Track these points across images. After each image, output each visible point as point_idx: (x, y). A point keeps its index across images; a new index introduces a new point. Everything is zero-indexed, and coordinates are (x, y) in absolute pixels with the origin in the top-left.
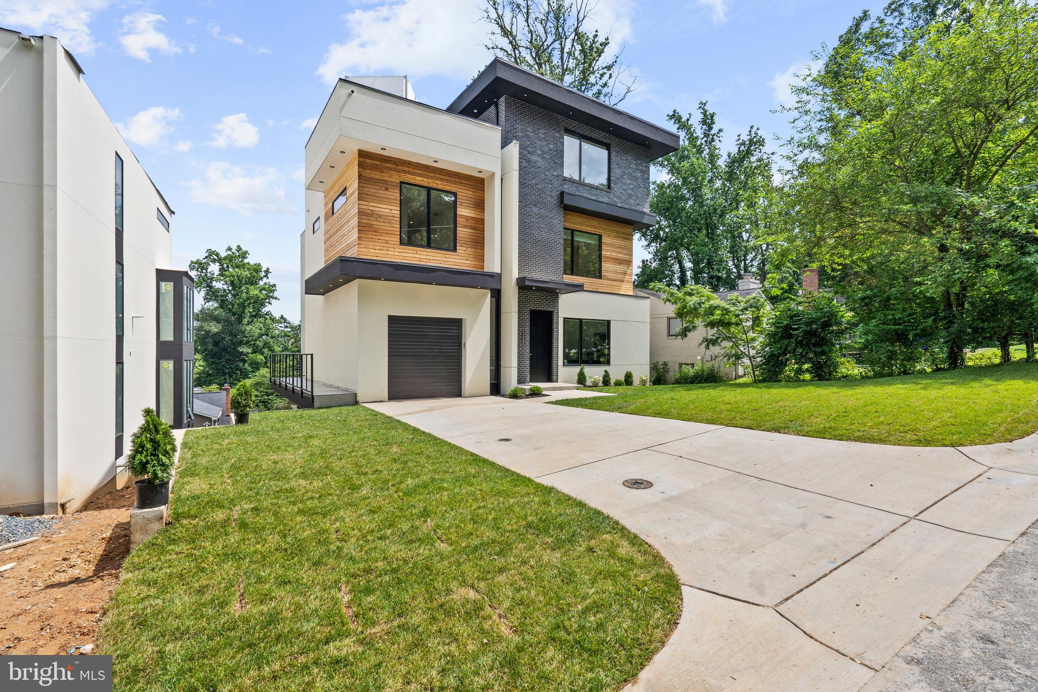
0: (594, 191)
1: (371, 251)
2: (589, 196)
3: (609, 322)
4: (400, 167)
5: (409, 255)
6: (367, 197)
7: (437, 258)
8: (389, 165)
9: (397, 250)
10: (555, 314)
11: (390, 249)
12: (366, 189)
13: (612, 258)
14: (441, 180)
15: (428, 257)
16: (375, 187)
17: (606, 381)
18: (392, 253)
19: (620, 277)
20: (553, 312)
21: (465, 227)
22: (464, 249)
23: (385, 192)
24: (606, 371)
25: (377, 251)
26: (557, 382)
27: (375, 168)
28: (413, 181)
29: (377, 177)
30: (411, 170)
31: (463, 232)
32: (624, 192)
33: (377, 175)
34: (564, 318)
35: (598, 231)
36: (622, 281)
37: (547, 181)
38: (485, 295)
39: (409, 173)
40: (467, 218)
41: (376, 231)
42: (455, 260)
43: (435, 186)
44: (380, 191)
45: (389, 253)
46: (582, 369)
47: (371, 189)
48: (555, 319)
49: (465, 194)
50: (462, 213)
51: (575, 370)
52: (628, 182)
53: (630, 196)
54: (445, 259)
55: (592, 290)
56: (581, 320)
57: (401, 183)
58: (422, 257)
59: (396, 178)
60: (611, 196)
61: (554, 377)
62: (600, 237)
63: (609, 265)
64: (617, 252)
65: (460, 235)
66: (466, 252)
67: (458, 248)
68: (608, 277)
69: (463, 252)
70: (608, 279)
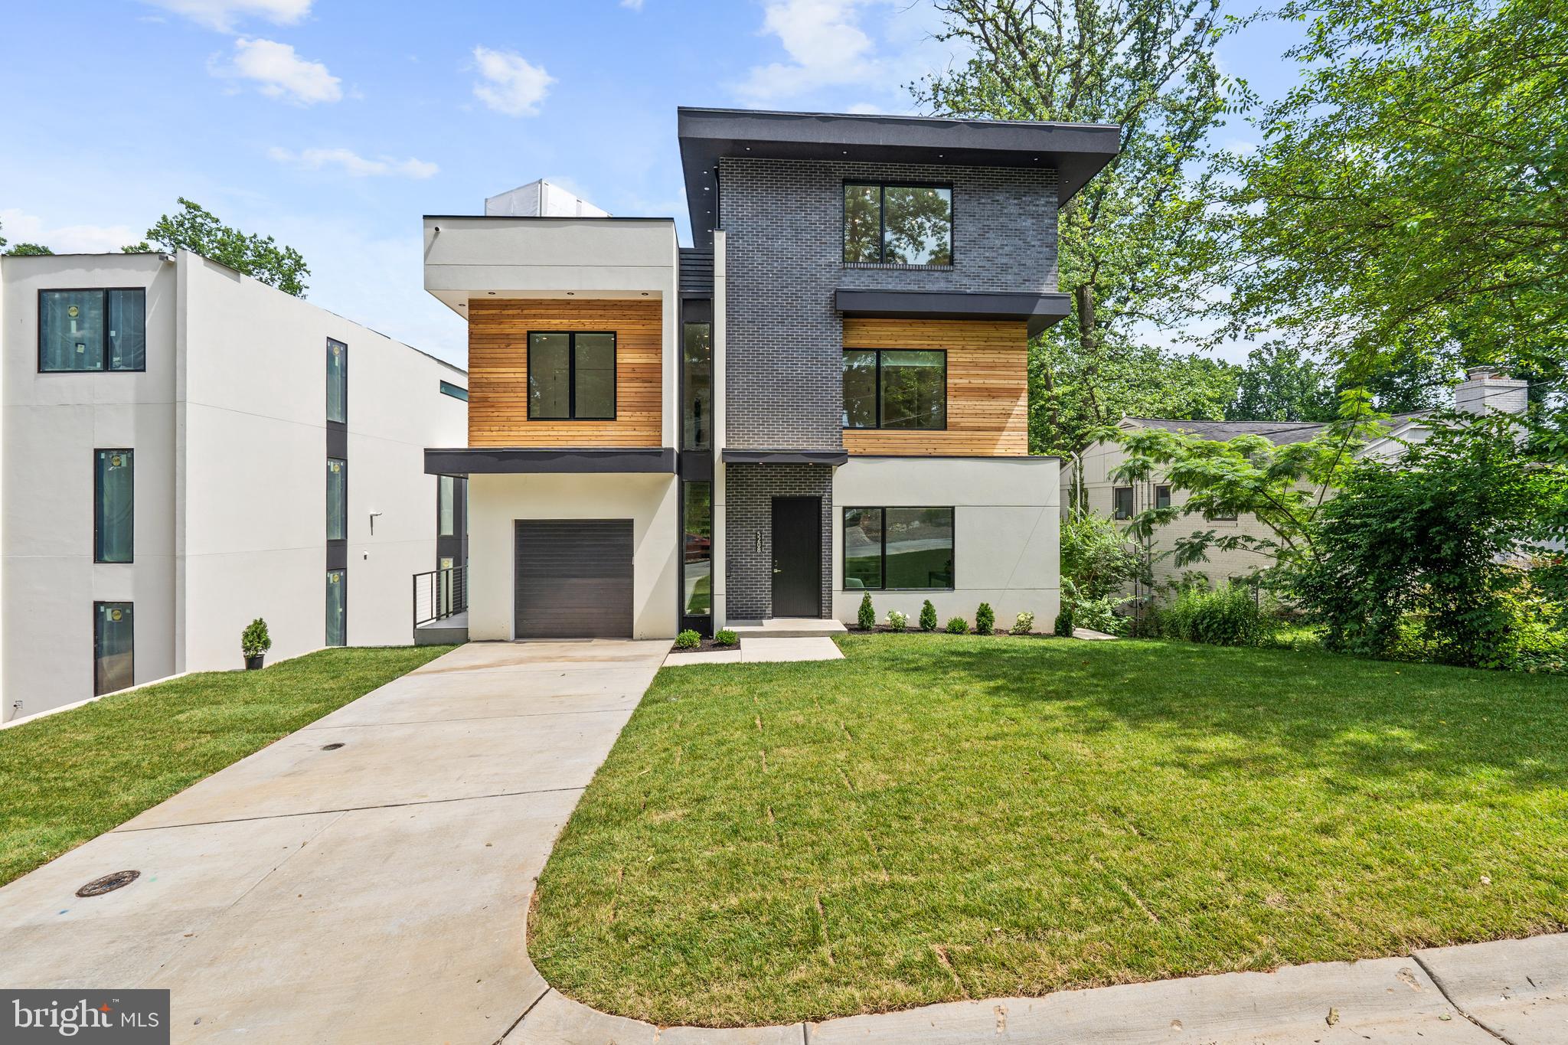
0: (912, 276)
1: (485, 434)
2: (899, 288)
4: (525, 312)
5: (541, 433)
6: (480, 361)
7: (585, 433)
8: (510, 312)
9: (522, 428)
10: (824, 502)
11: (514, 428)
12: (479, 351)
13: (980, 390)
14: (591, 317)
15: (570, 433)
16: (491, 346)
17: (927, 623)
18: (516, 433)
19: (994, 422)
20: (820, 498)
21: (632, 380)
22: (630, 414)
23: (508, 350)
24: (927, 603)
25: (494, 433)
26: (830, 617)
27: (491, 319)
28: (545, 328)
29: (494, 331)
30: (543, 311)
31: (626, 390)
32: (988, 265)
33: (493, 329)
34: (847, 508)
35: (936, 344)
36: (1001, 429)
37: (804, 278)
39: (542, 316)
40: (634, 368)
41: (493, 406)
42: (614, 433)
43: (580, 328)
44: (498, 351)
45: (512, 433)
46: (868, 598)
47: (488, 351)
48: (825, 509)
49: (625, 328)
50: (625, 361)
52: (998, 243)
53: (1005, 268)
54: (596, 433)
55: (923, 452)
56: (884, 509)
57: (529, 333)
58: (561, 433)
59: (520, 327)
60: (955, 276)
61: (825, 611)
62: (945, 351)
63: (964, 403)
64: (986, 376)
65: (623, 395)
66: (633, 419)
67: (618, 413)
68: (962, 425)
69: (628, 419)
70: (963, 429)
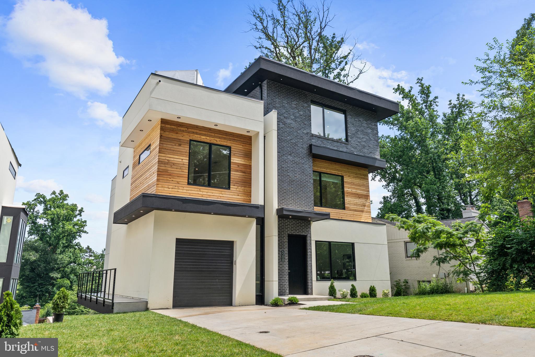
0: (336, 144)
1: (166, 189)
2: (331, 147)
3: (353, 244)
4: (190, 130)
5: (194, 192)
6: (165, 150)
7: (215, 194)
8: (182, 129)
9: (185, 188)
10: (308, 238)
11: (180, 188)
12: (165, 145)
13: (352, 194)
14: (220, 138)
15: (208, 194)
16: (171, 144)
17: (353, 294)
18: (182, 191)
19: (360, 208)
20: (306, 236)
21: (237, 171)
22: (236, 187)
23: (180, 147)
24: (352, 285)
25: (170, 190)
26: (312, 294)
27: (172, 131)
28: (199, 139)
29: (173, 137)
30: (198, 131)
31: (235, 175)
32: (359, 144)
33: (174, 136)
34: (316, 241)
35: (340, 173)
36: (362, 211)
37: (299, 137)
38: (251, 223)
39: (197, 133)
40: (238, 165)
41: (170, 175)
42: (229, 196)
43: (215, 142)
44: (175, 147)
45: (179, 190)
46: (332, 284)
47: (168, 146)
48: (308, 242)
49: (236, 147)
50: (234, 161)
51: (327, 284)
52: (361, 136)
53: (364, 147)
54: (221, 195)
55: (338, 218)
56: (330, 243)
57: (191, 140)
58: (204, 193)
59: (187, 137)
60: (349, 147)
61: (310, 291)
62: (342, 177)
63: (350, 199)
64: (357, 189)
65: (233, 177)
66: (237, 190)
67: (231, 186)
68: (350, 208)
69: (235, 189)
70: (350, 210)
